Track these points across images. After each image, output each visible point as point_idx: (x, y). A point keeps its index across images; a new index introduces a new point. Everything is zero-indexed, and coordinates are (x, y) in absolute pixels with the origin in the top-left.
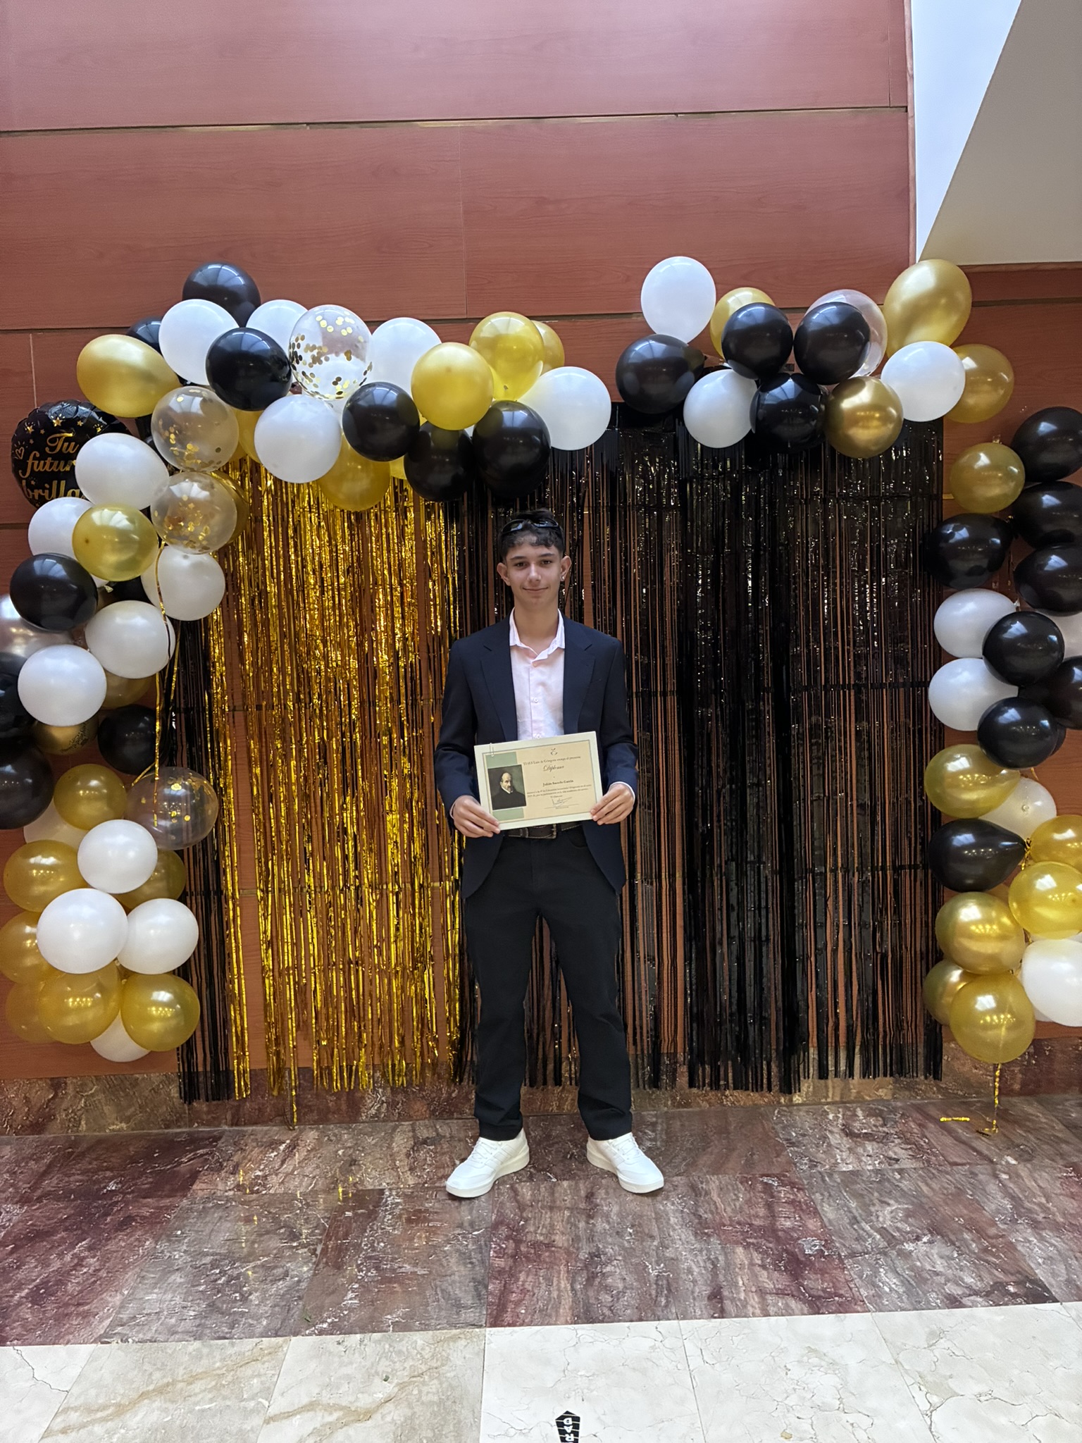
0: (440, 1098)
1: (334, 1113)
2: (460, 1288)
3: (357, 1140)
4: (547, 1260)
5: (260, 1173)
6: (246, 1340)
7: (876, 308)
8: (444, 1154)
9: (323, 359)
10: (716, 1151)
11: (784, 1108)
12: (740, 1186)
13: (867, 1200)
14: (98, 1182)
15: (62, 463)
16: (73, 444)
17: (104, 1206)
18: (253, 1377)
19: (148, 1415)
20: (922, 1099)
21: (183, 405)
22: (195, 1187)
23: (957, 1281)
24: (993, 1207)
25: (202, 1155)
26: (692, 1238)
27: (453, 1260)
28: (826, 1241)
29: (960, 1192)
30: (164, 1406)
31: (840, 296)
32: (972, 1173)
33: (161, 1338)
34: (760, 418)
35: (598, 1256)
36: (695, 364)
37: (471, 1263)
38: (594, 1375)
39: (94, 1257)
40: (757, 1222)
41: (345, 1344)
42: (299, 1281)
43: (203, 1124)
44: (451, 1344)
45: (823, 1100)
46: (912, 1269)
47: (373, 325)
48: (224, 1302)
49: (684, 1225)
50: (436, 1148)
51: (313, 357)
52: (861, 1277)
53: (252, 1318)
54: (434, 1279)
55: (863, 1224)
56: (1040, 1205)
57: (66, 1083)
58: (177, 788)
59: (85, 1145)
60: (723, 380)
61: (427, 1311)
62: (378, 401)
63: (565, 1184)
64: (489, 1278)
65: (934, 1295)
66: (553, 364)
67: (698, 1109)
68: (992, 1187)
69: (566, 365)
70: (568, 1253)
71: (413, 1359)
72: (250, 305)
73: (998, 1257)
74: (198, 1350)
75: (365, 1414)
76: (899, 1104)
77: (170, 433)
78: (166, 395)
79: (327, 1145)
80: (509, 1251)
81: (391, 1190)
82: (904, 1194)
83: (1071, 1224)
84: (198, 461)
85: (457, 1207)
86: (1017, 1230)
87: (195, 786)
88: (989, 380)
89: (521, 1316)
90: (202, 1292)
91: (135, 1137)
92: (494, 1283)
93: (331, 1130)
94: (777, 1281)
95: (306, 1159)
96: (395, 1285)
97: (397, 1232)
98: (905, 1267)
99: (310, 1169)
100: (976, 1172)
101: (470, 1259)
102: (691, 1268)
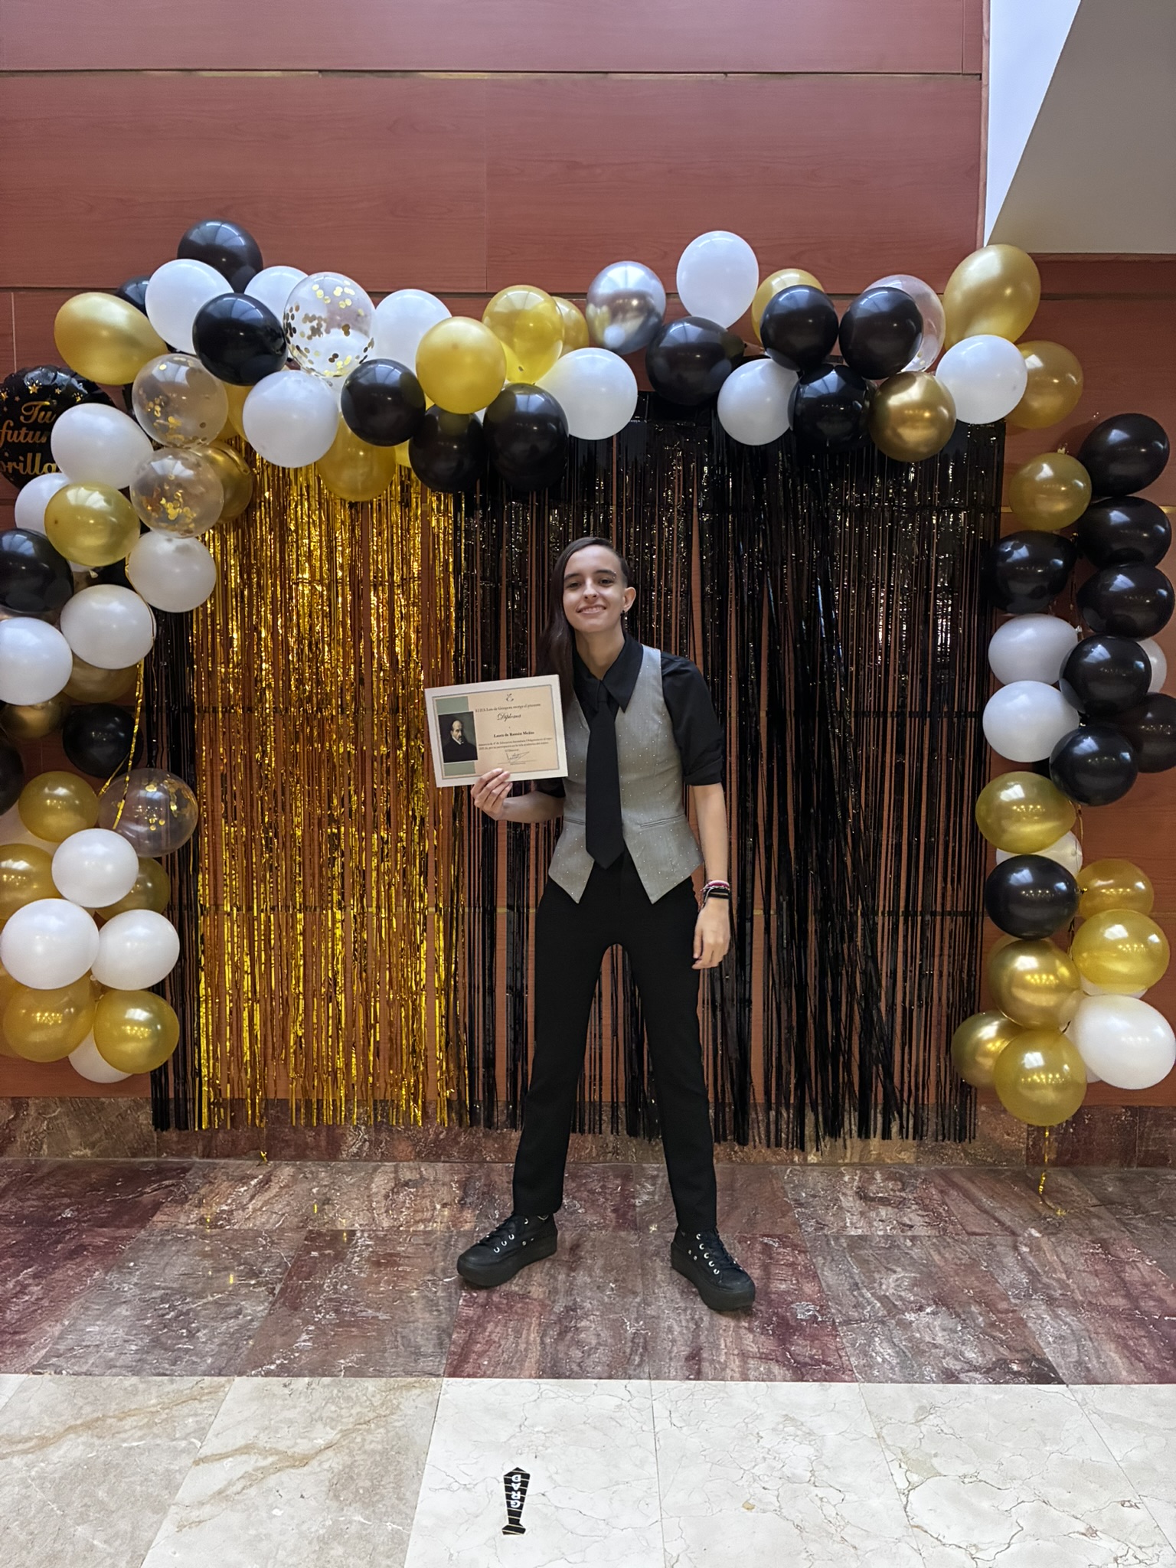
0: (427, 1139)
1: (312, 1149)
2: (422, 1335)
3: (335, 1178)
4: (519, 1311)
5: (225, 1208)
6: (185, 1378)
7: (934, 298)
8: (424, 1197)
9: (323, 330)
11: (798, 1168)
12: (737, 1245)
13: (872, 1267)
14: (53, 1208)
15: (38, 433)
16: (49, 413)
17: (56, 1234)
18: (189, 1416)
19: (72, 1450)
20: (948, 1164)
21: (169, 375)
22: (155, 1218)
23: (958, 1356)
24: (1008, 1280)
25: (167, 1186)
26: (678, 1296)
27: (420, 1306)
28: (821, 1306)
29: (974, 1263)
30: (92, 1441)
31: (895, 282)
32: (990, 1244)
33: (97, 1371)
34: (798, 413)
35: (574, 1310)
36: (733, 352)
37: (438, 1311)
38: (551, 1432)
39: (37, 1285)
41: (291, 1387)
42: (252, 1320)
43: (173, 1155)
44: (404, 1392)
45: (841, 1161)
46: (910, 1339)
47: (377, 296)
48: (169, 1338)
49: (672, 1283)
50: (417, 1191)
51: (312, 329)
52: (853, 1345)
53: (196, 1355)
54: (396, 1326)
55: (864, 1291)
56: (1058, 1280)
57: (28, 1104)
58: (152, 791)
59: (46, 1170)
60: (762, 370)
61: (383, 1357)
62: (380, 380)
64: (455, 1327)
65: (929, 1368)
66: (575, 345)
68: (1010, 1260)
69: (591, 346)
70: (543, 1305)
71: (361, 1406)
72: (248, 269)
73: (1005, 1333)
74: (134, 1385)
75: (301, 1461)
76: (922, 1169)
77: (155, 404)
78: (149, 363)
79: (301, 1182)
80: (481, 1301)
81: (363, 1231)
82: (913, 1262)
83: (1090, 1303)
84: (181, 437)
85: (431, 1253)
86: (1030, 1306)
87: (172, 790)
88: (1056, 381)
89: (483, 1368)
90: (147, 1326)
91: (99, 1164)
92: (458, 1333)
93: (308, 1167)
94: (763, 1345)
95: (278, 1195)
96: (353, 1330)
97: (362, 1275)
98: (903, 1338)
99: (280, 1206)
100: (995, 1243)
101: (437, 1306)
102: (672, 1327)
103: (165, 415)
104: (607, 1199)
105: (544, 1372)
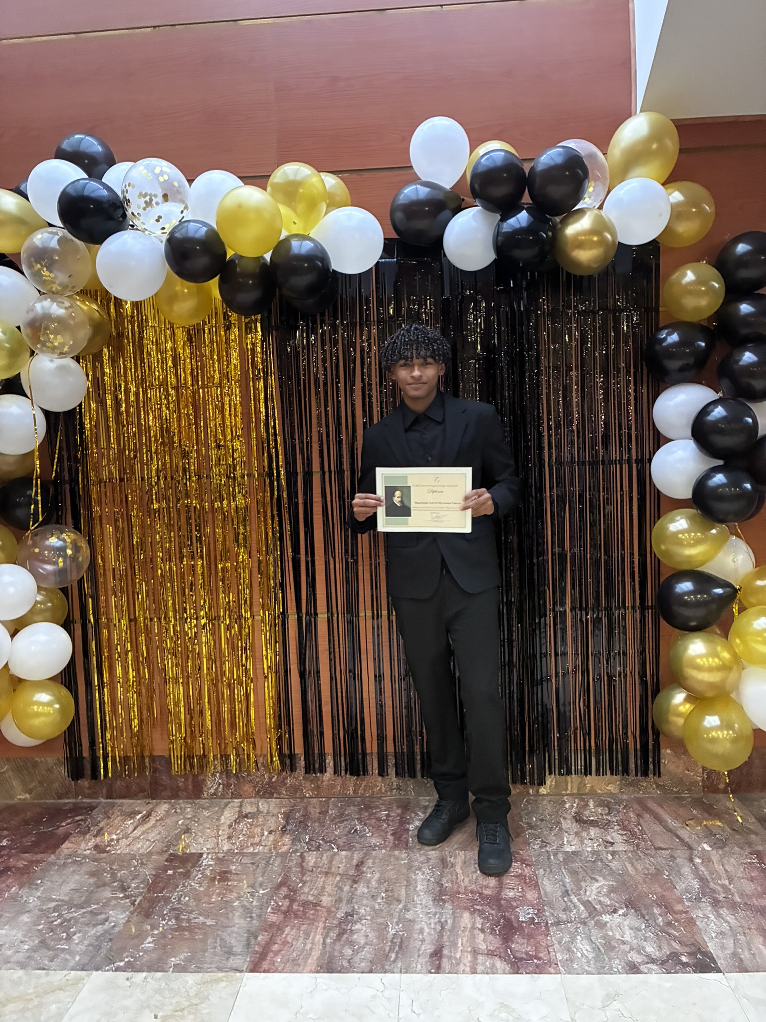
0: (263, 782)
1: (183, 791)
2: (236, 938)
3: (196, 812)
4: (311, 917)
5: (114, 837)
6: (58, 972)
7: (600, 154)
8: (257, 826)
11: (532, 798)
13: (580, 877)
18: (54, 1003)
20: (644, 793)
21: (46, 244)
22: (64, 846)
23: (640, 950)
24: (684, 886)
25: (78, 821)
26: (431, 903)
27: (238, 914)
28: (539, 910)
29: (659, 872)
31: (572, 144)
32: (672, 857)
34: (500, 244)
35: (352, 916)
36: (453, 205)
40: (487, 892)
41: (132, 980)
42: (114, 926)
43: (86, 797)
44: (214, 985)
45: (564, 792)
46: (604, 937)
47: (190, 175)
48: (53, 940)
49: (427, 892)
53: (69, 954)
54: (218, 930)
55: (573, 897)
56: (723, 886)
58: (54, 541)
60: (474, 215)
61: (204, 956)
62: (191, 234)
63: (344, 853)
64: (261, 930)
65: (617, 961)
66: (334, 204)
68: (686, 870)
69: (349, 205)
70: (329, 911)
71: (180, 996)
72: (104, 166)
73: (678, 930)
74: (20, 978)
76: (625, 797)
79: (173, 815)
80: (283, 909)
81: (208, 854)
82: (612, 873)
83: (746, 903)
84: (56, 285)
85: (254, 870)
86: (700, 908)
87: (69, 540)
88: (694, 210)
89: (276, 964)
90: (39, 930)
91: (34, 805)
92: (263, 935)
93: (179, 804)
94: (490, 943)
95: (154, 826)
96: (186, 933)
97: (201, 889)
98: (599, 936)
99: (153, 835)
100: (676, 856)
101: (252, 913)
102: (423, 929)
104: (389, 825)
105: (321, 967)
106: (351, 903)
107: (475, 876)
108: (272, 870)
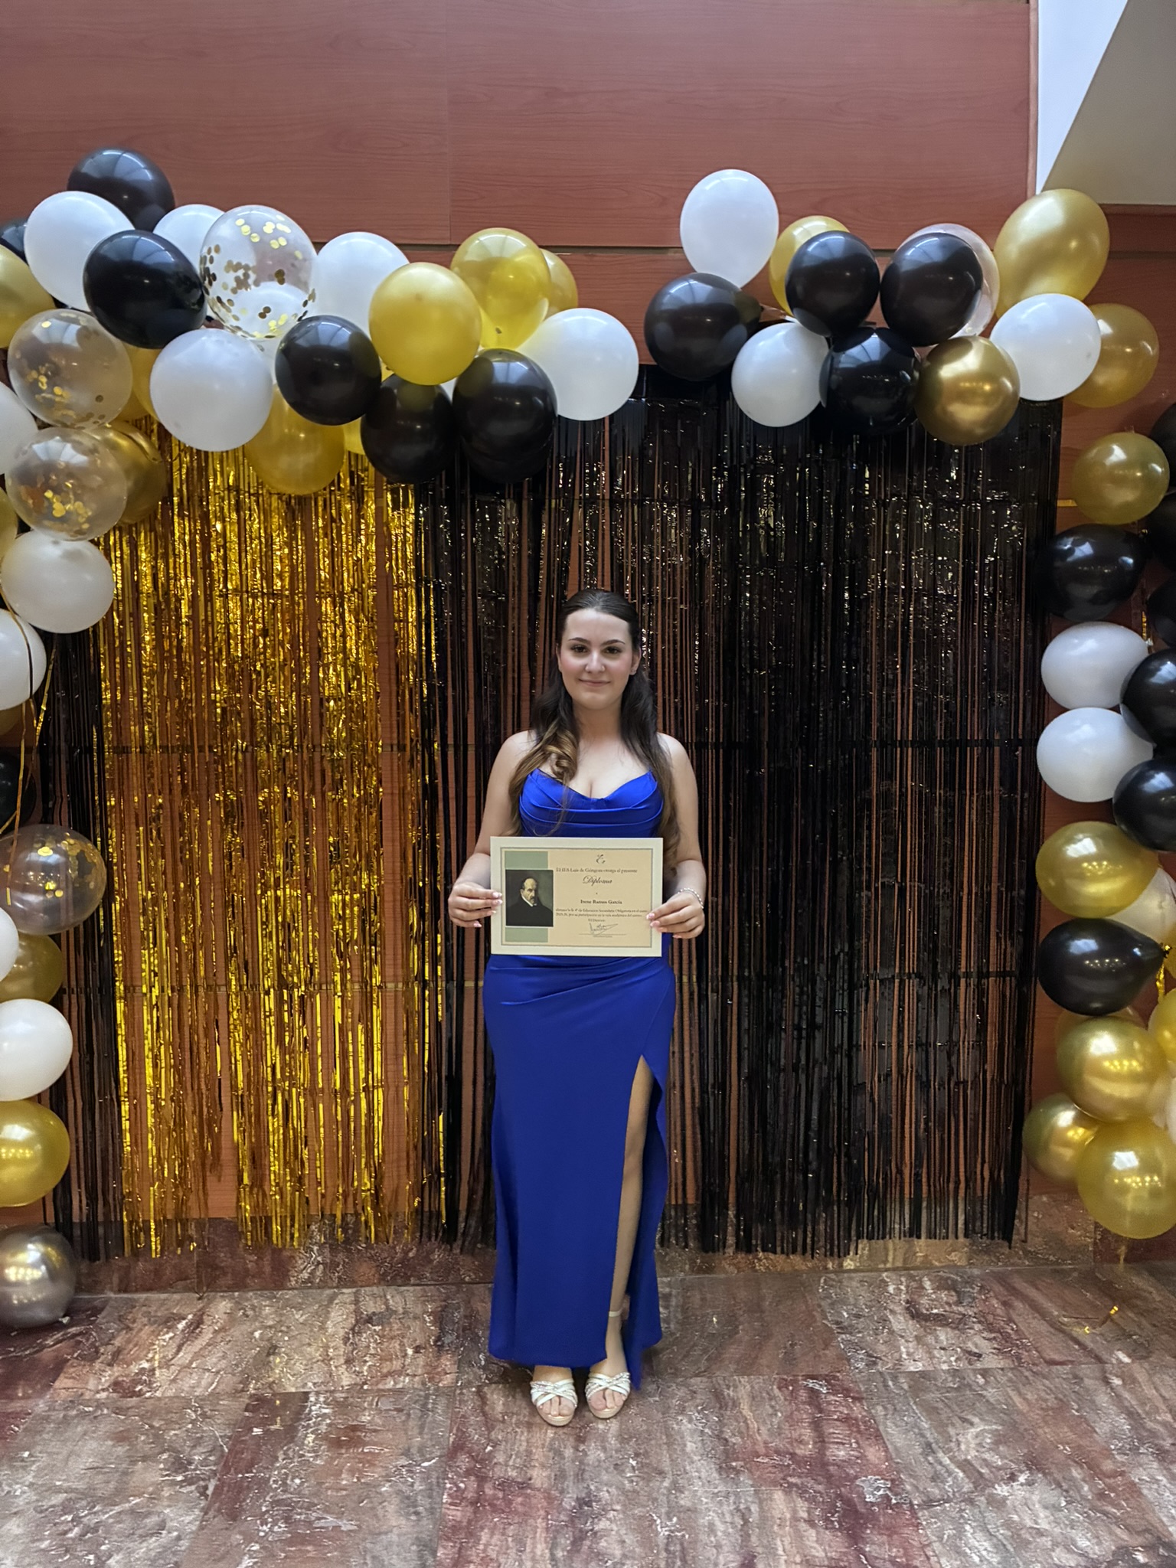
0: (393, 1258)
1: (253, 1276)
2: (398, 1554)
3: (281, 1315)
4: (520, 1509)
5: (146, 1365)
7: (986, 248)
8: (392, 1338)
9: (250, 281)
10: (747, 1338)
11: (833, 1276)
12: (776, 1392)
13: (944, 1416)
20: (1005, 1265)
21: (56, 337)
22: (57, 1384)
23: (1069, 1545)
24: (1107, 1428)
25: (74, 1336)
26: (715, 1475)
27: (393, 1507)
28: (893, 1481)
29: (1063, 1405)
32: (1076, 1377)
34: (834, 387)
35: (589, 1504)
36: (748, 316)
37: (417, 1513)
40: (801, 1451)
42: (179, 1538)
45: (881, 1266)
46: (1008, 1524)
47: (319, 239)
49: (706, 1455)
51: (237, 279)
52: (940, 1538)
54: (364, 1539)
55: (940, 1454)
56: (1165, 1424)
58: (45, 854)
60: (786, 336)
62: (324, 340)
64: (440, 1538)
66: (561, 305)
67: (723, 1276)
68: (1103, 1399)
69: (581, 306)
70: (549, 1498)
72: (156, 209)
73: (1118, 1506)
76: (976, 1272)
77: (40, 374)
78: (31, 319)
79: (241, 1321)
80: (470, 1495)
81: (318, 1393)
82: (991, 1408)
84: (71, 413)
85: (404, 1423)
86: (1141, 1465)
87: (75, 852)
88: (1128, 350)
90: (44, 1552)
92: (445, 1547)
93: (247, 1300)
94: (830, 1546)
95: (211, 1344)
96: (309, 1548)
97: (318, 1462)
98: (999, 1524)
99: (214, 1360)
100: (1081, 1374)
101: (416, 1506)
102: (713, 1524)
103: (52, 384)
106: (583, 1479)
107: (775, 1421)
108: (434, 1421)
